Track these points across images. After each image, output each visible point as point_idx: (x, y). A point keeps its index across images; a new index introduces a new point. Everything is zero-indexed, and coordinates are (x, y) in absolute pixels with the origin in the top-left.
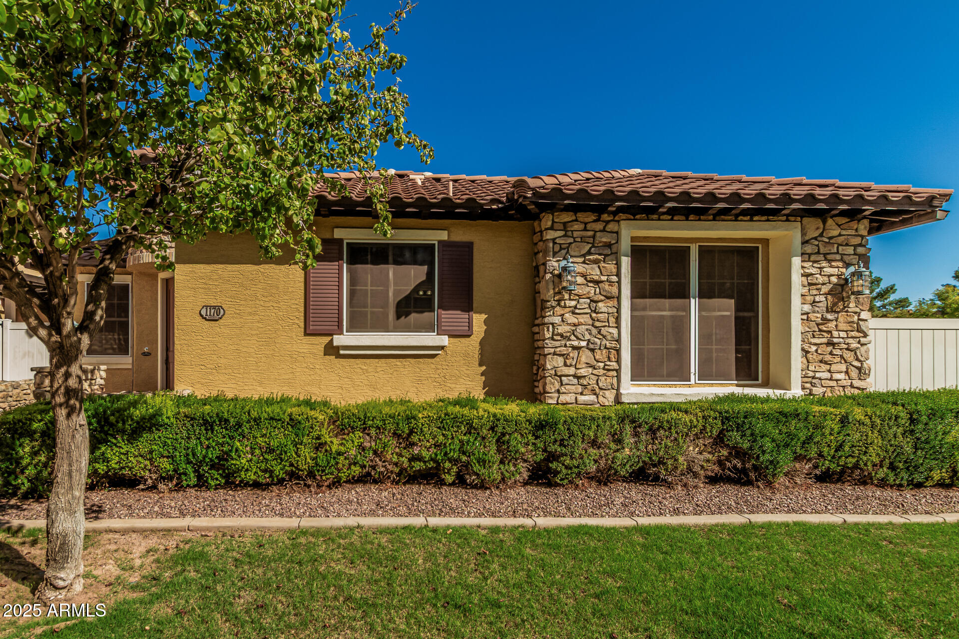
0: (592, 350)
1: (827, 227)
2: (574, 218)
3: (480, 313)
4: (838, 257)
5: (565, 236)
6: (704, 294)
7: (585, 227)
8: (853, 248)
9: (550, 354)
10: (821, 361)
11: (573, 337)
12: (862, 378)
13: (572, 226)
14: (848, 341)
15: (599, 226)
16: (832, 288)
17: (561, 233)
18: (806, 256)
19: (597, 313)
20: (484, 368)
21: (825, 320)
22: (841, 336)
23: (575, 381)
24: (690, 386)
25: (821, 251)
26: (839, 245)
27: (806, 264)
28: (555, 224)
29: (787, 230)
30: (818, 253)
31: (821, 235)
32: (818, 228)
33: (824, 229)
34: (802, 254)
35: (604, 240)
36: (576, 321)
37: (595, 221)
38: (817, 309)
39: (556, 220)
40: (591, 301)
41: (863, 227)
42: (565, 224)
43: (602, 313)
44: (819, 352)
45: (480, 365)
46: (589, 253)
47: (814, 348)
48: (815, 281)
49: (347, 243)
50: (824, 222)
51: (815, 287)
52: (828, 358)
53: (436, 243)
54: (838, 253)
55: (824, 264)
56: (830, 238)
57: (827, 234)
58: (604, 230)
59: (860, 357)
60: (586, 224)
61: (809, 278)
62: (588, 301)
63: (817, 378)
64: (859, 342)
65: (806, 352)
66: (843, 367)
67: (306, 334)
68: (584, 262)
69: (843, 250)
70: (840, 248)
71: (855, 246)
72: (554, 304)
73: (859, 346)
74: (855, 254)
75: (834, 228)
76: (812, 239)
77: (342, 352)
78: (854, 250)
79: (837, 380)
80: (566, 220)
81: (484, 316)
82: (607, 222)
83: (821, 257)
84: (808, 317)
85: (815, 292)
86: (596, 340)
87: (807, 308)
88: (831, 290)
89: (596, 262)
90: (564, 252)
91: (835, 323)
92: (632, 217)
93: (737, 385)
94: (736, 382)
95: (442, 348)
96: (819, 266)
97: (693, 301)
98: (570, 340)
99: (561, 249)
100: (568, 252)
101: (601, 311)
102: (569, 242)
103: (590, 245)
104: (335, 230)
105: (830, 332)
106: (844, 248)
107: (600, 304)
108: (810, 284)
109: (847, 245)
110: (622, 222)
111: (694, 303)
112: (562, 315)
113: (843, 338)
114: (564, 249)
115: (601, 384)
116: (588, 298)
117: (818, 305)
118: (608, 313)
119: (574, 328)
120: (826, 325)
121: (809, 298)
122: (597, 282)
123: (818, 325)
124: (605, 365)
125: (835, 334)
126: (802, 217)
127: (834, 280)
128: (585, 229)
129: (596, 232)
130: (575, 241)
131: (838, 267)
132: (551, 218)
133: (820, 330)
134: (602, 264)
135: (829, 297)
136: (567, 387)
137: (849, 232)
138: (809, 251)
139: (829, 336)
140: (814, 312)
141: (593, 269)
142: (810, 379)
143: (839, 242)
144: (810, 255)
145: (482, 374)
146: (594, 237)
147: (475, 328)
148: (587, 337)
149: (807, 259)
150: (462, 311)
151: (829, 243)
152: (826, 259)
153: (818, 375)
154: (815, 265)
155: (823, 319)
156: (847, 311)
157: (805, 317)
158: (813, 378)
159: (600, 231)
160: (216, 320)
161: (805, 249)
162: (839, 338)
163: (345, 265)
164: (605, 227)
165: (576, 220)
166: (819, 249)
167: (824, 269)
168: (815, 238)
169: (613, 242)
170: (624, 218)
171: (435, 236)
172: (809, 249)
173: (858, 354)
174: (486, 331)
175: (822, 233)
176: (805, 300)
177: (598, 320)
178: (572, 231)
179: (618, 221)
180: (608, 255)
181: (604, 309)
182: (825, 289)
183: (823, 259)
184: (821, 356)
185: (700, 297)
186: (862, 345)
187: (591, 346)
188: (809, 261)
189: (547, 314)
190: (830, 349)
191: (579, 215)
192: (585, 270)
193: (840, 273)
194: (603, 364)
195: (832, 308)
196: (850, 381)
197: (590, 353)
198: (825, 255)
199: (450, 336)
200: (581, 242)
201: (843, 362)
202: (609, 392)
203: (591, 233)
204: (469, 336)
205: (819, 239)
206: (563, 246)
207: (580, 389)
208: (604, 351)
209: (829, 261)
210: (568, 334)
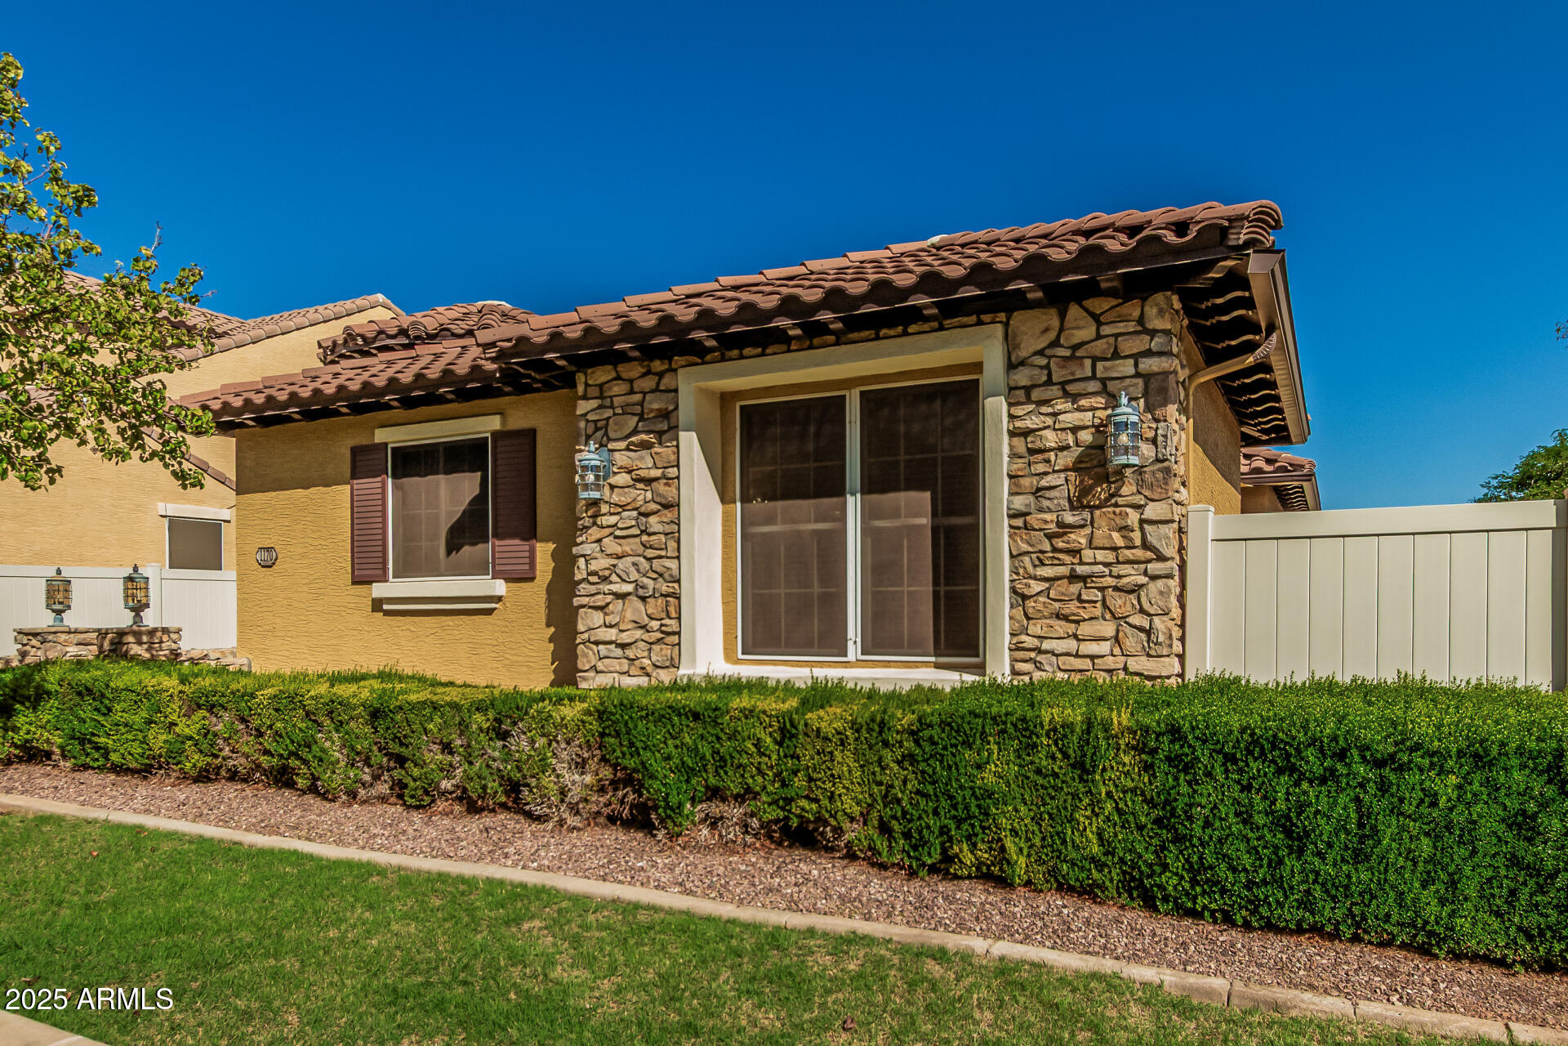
0: (643, 599)
1: (1067, 324)
2: (614, 375)
3: (547, 541)
4: (1094, 386)
5: (600, 407)
6: (873, 484)
7: (632, 388)
8: (1131, 361)
9: (583, 606)
10: (1058, 616)
11: (614, 578)
12: (1153, 653)
13: (610, 389)
14: (1115, 570)
15: (649, 383)
16: (1081, 455)
17: (594, 403)
18: (1018, 394)
19: (650, 534)
20: (552, 629)
21: (1064, 528)
22: (1100, 558)
23: (619, 652)
24: (847, 665)
25: (1055, 379)
26: (1095, 360)
27: (1018, 411)
28: (589, 389)
29: (970, 344)
30: (1049, 382)
31: (1055, 343)
32: (1046, 330)
33: (1061, 329)
34: (1011, 389)
35: (656, 406)
36: (618, 550)
37: (644, 375)
38: (1046, 503)
39: (590, 382)
40: (640, 514)
41: (1155, 310)
42: (601, 386)
43: (654, 534)
44: (1052, 594)
45: (548, 625)
46: (635, 432)
47: (1037, 587)
48: (1038, 445)
49: (393, 449)
50: (1062, 316)
51: (1040, 457)
52: (1072, 607)
53: (489, 435)
54: (1094, 377)
55: (1061, 405)
56: (1076, 347)
57: (1067, 339)
58: (656, 390)
59: (1146, 606)
60: (631, 381)
61: (1029, 439)
62: (635, 513)
63: (1046, 652)
64: (1145, 573)
65: (1022, 597)
66: (1109, 629)
67: (354, 583)
68: (628, 449)
69: (1106, 369)
70: (1100, 365)
71: (1136, 357)
72: (587, 522)
73: (1143, 580)
74: (1138, 375)
75: (1082, 323)
76: (1036, 353)
77: (385, 607)
78: (1136, 365)
79: (1092, 657)
80: (603, 379)
81: (551, 546)
82: (661, 375)
83: (1055, 391)
84: (1025, 523)
85: (1041, 468)
86: (645, 580)
87: (1019, 503)
88: (1079, 460)
89: (646, 446)
90: (599, 434)
91: (1088, 530)
92: (699, 361)
93: (937, 666)
94: (933, 659)
95: (499, 599)
96: (1050, 410)
97: (850, 499)
98: (611, 583)
99: (597, 429)
100: (606, 434)
101: (652, 530)
102: (606, 416)
103: (636, 419)
104: (377, 431)
105: (1075, 552)
106: (1108, 364)
107: (653, 520)
108: (1032, 452)
109: (1116, 355)
110: (681, 371)
111: (853, 505)
112: (599, 541)
113: (1106, 565)
114: (601, 429)
115: (654, 658)
116: (636, 509)
117: (1048, 494)
118: (666, 534)
119: (615, 562)
120: (1065, 538)
121: (1026, 482)
122: (649, 481)
123: (1050, 537)
124: (662, 625)
125: (1088, 555)
126: (1010, 311)
127: (1086, 436)
128: (632, 392)
129: (645, 394)
130: (615, 414)
131: (1093, 409)
132: (583, 379)
133: (1055, 550)
134: (657, 449)
135: (1072, 475)
136: (606, 661)
137: (1121, 328)
138: (1024, 382)
139: (1076, 561)
140: (1041, 510)
141: (641, 458)
142: (1033, 655)
143: (1098, 353)
144: (1028, 390)
145: (551, 640)
146: (641, 404)
147: (539, 567)
148: (634, 576)
149: (1023, 399)
150: (523, 539)
151: (1072, 357)
152: (1066, 394)
153: (1046, 645)
154: (1044, 409)
155: (1060, 524)
156: (1116, 505)
157: (1019, 522)
158: (1040, 651)
159: (652, 391)
160: (270, 567)
161: (1015, 377)
162: (1095, 563)
163: (390, 480)
164: (658, 384)
165: (618, 378)
166: (1050, 375)
167: (1061, 417)
168: (1041, 353)
169: (671, 407)
170: (684, 363)
171: (486, 425)
172: (1022, 377)
173: (1144, 599)
174: (554, 569)
175: (1058, 337)
176: (1017, 485)
177: (651, 547)
178: (611, 397)
179: (675, 370)
180: (665, 432)
181: (657, 528)
182: (1066, 459)
183: (1060, 393)
184: (1057, 605)
185: (863, 493)
186: (1154, 578)
187: (641, 592)
188: (1029, 401)
189: (579, 540)
190: (1075, 588)
191: (620, 368)
192: (630, 461)
193: (1097, 421)
194: (659, 623)
195: (1079, 499)
196: (1124, 659)
197: (640, 605)
198: (1063, 384)
199: (507, 580)
200: (623, 414)
201: (1108, 616)
202: (665, 671)
203: (637, 397)
204: (532, 579)
205: (1048, 352)
206: (600, 424)
207: (625, 663)
208: (660, 600)
209: (1075, 398)
210: (607, 573)
